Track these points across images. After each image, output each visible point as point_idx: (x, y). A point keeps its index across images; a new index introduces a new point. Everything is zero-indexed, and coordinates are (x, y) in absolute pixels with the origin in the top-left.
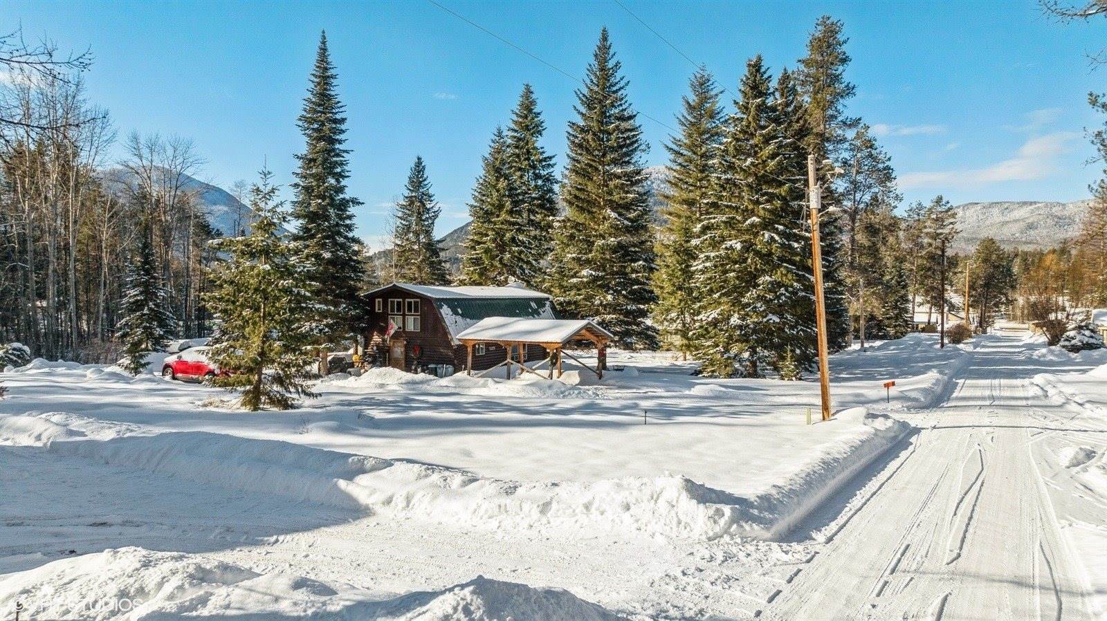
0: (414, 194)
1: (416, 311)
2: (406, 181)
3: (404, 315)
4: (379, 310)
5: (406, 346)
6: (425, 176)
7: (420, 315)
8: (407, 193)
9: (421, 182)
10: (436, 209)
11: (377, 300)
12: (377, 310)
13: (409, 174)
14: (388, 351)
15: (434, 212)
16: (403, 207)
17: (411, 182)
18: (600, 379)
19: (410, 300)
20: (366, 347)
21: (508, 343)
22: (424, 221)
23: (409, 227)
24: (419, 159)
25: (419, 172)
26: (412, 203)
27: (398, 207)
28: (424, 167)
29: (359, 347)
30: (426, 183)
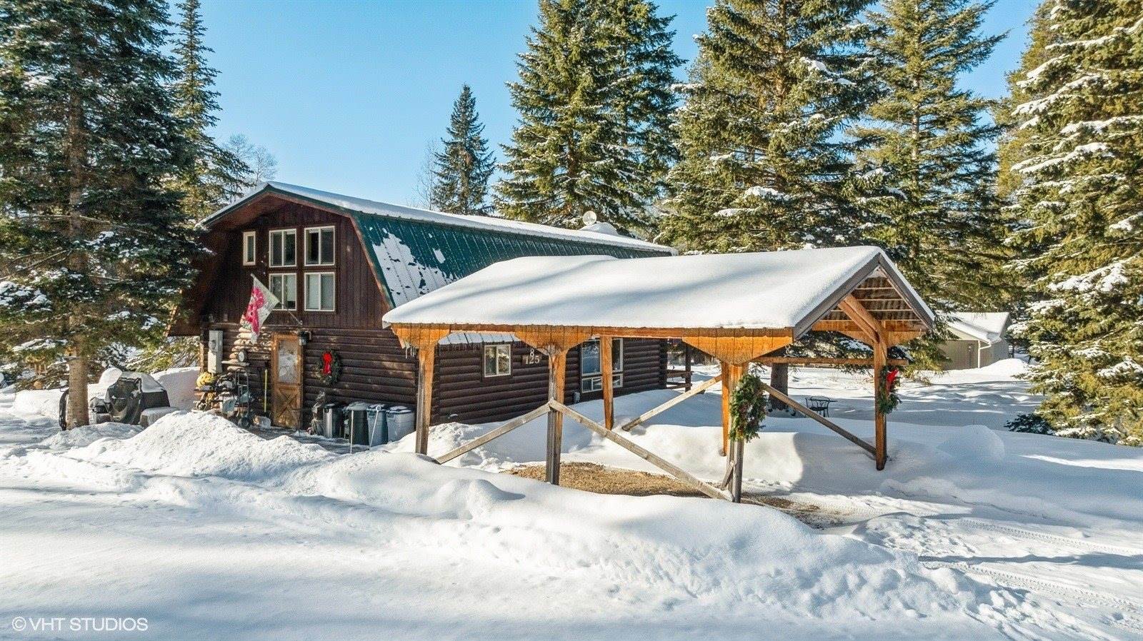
0: (459, 140)
1: (327, 257)
2: (449, 124)
3: (300, 270)
4: (250, 259)
5: (305, 352)
6: (475, 114)
7: (337, 269)
8: (450, 138)
9: (469, 123)
10: (489, 162)
11: (246, 235)
12: (246, 262)
13: (452, 111)
14: (268, 364)
15: (488, 166)
16: (443, 158)
17: (455, 121)
18: (880, 467)
19: (313, 230)
20: (225, 353)
21: (552, 335)
22: (474, 179)
23: (452, 187)
24: (467, 89)
25: (466, 107)
26: (455, 153)
27: (435, 159)
28: (473, 102)
29: (210, 353)
30: (476, 123)
